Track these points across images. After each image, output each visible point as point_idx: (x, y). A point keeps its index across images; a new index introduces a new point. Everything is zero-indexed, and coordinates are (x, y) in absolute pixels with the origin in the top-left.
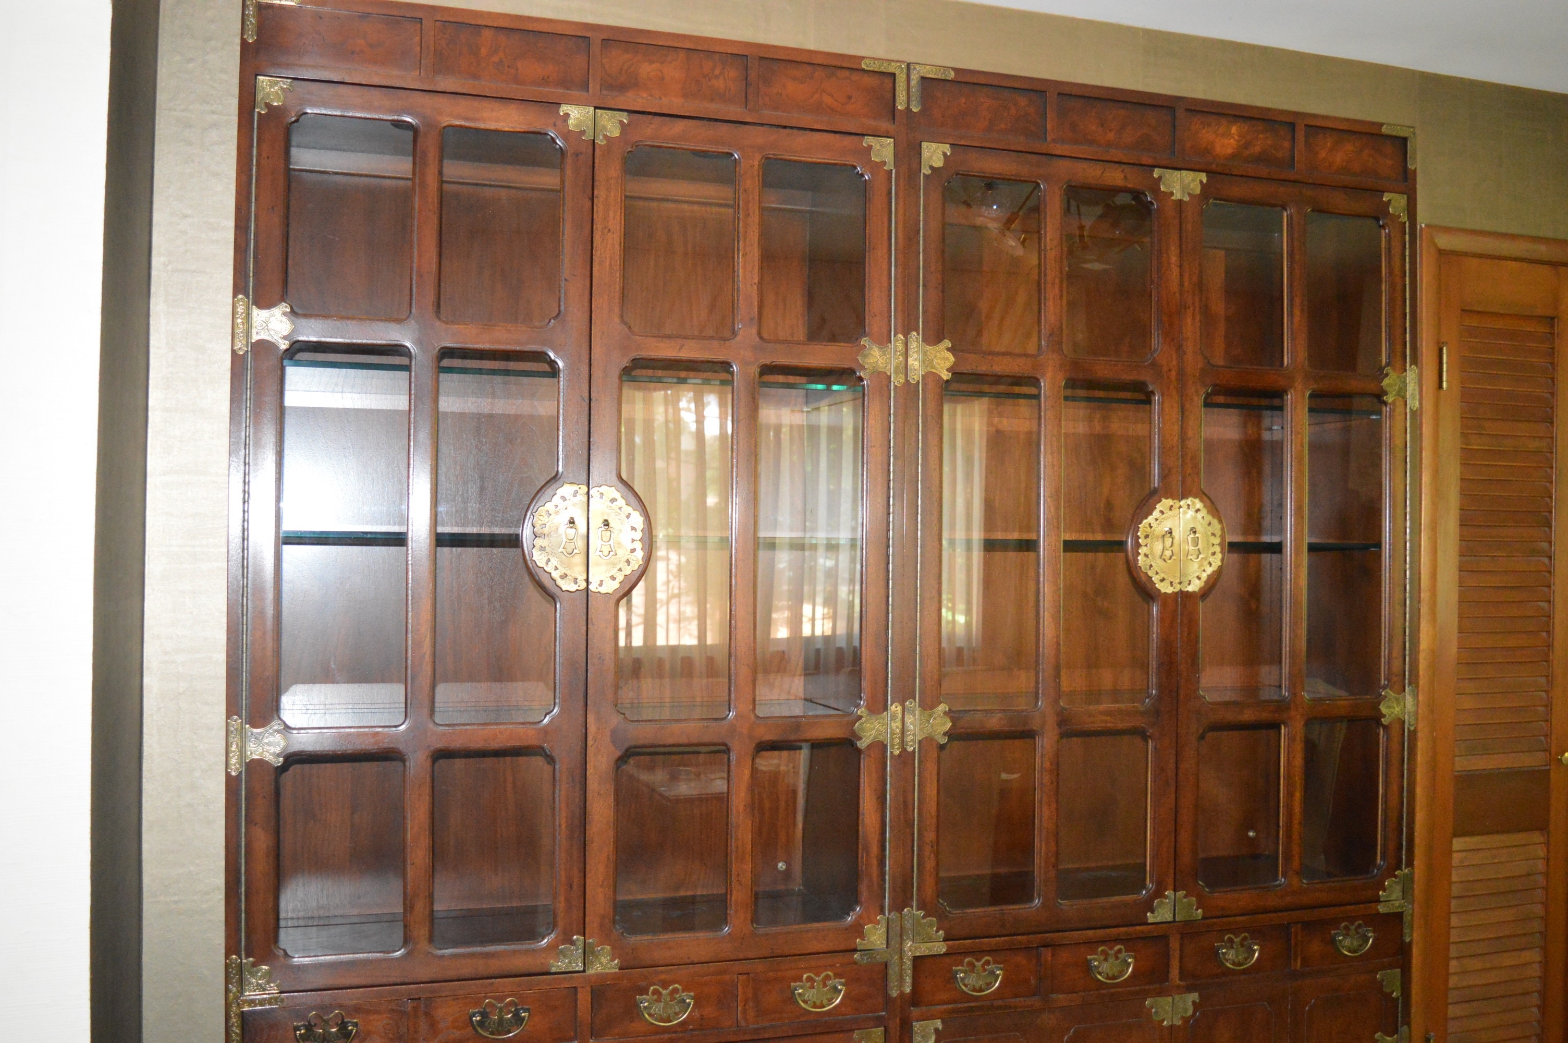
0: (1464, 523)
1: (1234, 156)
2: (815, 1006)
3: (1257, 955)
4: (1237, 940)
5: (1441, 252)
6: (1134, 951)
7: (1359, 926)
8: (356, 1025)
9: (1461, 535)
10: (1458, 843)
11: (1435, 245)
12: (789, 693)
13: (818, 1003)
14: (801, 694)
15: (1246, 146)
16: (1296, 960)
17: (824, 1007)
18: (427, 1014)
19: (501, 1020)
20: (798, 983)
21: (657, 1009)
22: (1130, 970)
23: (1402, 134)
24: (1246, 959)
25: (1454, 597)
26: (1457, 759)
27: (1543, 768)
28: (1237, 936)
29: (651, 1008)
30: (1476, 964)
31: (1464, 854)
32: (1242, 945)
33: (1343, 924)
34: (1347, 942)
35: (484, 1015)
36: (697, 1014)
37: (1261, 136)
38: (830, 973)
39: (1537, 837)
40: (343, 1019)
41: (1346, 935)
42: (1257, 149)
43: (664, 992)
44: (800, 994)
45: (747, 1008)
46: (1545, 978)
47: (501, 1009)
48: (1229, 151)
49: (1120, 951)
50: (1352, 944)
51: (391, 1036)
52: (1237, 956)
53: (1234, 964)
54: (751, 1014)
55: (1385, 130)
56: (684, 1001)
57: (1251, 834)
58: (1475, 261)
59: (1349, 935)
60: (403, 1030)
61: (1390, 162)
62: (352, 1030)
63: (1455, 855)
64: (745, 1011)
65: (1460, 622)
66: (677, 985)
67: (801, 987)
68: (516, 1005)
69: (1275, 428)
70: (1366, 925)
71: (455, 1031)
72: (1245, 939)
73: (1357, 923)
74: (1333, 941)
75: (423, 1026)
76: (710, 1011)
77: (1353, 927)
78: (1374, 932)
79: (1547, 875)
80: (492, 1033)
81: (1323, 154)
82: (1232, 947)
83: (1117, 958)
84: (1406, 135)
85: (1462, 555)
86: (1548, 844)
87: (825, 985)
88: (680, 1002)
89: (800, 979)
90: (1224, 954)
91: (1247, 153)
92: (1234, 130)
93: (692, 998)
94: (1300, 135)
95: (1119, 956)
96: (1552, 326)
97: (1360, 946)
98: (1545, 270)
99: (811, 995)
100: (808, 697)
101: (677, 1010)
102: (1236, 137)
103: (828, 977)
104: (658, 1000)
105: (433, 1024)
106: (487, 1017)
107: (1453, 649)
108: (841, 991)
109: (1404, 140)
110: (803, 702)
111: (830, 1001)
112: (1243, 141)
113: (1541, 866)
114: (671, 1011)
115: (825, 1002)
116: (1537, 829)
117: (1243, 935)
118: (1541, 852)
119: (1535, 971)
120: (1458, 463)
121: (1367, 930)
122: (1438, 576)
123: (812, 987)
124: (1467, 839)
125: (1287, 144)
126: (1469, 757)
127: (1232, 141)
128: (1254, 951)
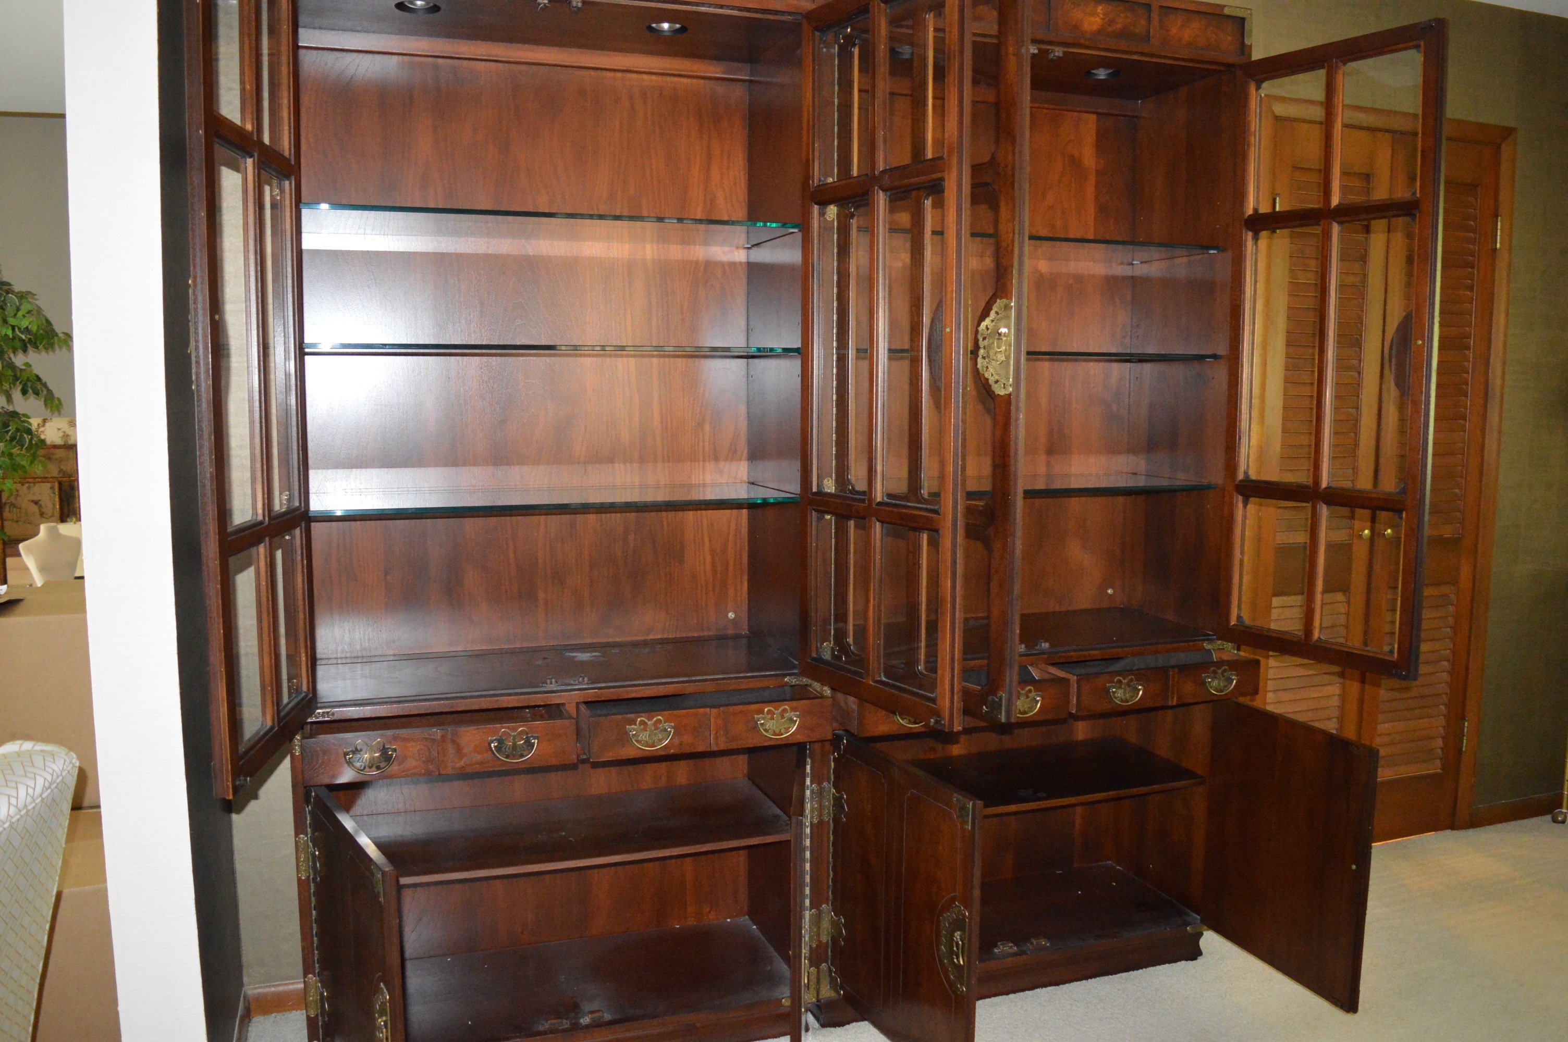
0: (1289, 344)
1: (1100, 32)
2: (775, 734)
3: (1141, 693)
4: (1125, 681)
5: (1277, 118)
6: (1041, 691)
7: (1225, 671)
8: (395, 750)
9: (1287, 354)
10: (1276, 601)
11: (1273, 112)
12: (735, 478)
13: (777, 731)
14: (745, 478)
15: (1111, 22)
16: (1173, 698)
17: (782, 735)
18: (453, 742)
19: (515, 745)
20: (761, 716)
21: (644, 736)
22: (1039, 705)
23: (1241, 15)
24: (1132, 697)
25: (1279, 404)
26: (1278, 534)
27: (1346, 542)
28: (1124, 679)
29: (639, 736)
30: (1289, 696)
31: (1280, 610)
32: (1129, 686)
33: (1212, 669)
34: (1215, 683)
35: (500, 742)
36: (676, 741)
37: (1122, 15)
38: (787, 707)
39: (1340, 597)
40: (384, 746)
41: (1214, 678)
42: (1118, 26)
43: (649, 723)
44: (762, 724)
45: (718, 735)
46: (1342, 708)
47: (514, 736)
48: (1095, 27)
49: (1030, 691)
50: (1219, 684)
51: (424, 759)
52: (1125, 694)
53: (1122, 701)
54: (722, 739)
55: (1226, 11)
56: (666, 730)
57: (1110, 591)
58: (1306, 126)
59: (1216, 678)
60: (435, 754)
61: (1229, 38)
62: (392, 755)
63: (1273, 611)
64: (716, 738)
65: (1283, 424)
66: (660, 717)
67: (763, 719)
68: (527, 734)
69: (1135, 262)
70: (1231, 669)
71: (476, 755)
72: (1131, 680)
73: (1223, 668)
74: (1204, 683)
75: (451, 750)
76: (687, 738)
77: (1220, 671)
78: (1237, 676)
79: (1347, 627)
80: (507, 757)
81: (1174, 31)
82: (1120, 688)
83: (1028, 697)
84: (1245, 16)
85: (1287, 369)
86: (1348, 602)
87: (783, 717)
88: (662, 731)
89: (762, 712)
90: (1114, 693)
91: (1110, 29)
92: (1100, 9)
93: (672, 727)
94: (1155, 15)
95: (1030, 695)
96: (1368, 182)
97: (1225, 686)
98: (1363, 135)
99: (770, 725)
100: (751, 481)
101: (661, 737)
102: (1101, 16)
103: (785, 711)
104: (645, 730)
105: (459, 749)
106: (503, 743)
107: (1277, 446)
108: (796, 721)
109: (1243, 20)
110: (747, 484)
111: (787, 730)
112: (1107, 20)
113: (1342, 619)
114: (655, 739)
115: (783, 731)
116: (1340, 590)
117: (1130, 677)
118: (1342, 608)
119: (1335, 702)
120: (1287, 293)
121: (1231, 674)
122: (1267, 386)
123: (772, 719)
124: (1285, 598)
125: (1143, 22)
126: (1287, 533)
127: (1097, 19)
128: (1139, 690)
